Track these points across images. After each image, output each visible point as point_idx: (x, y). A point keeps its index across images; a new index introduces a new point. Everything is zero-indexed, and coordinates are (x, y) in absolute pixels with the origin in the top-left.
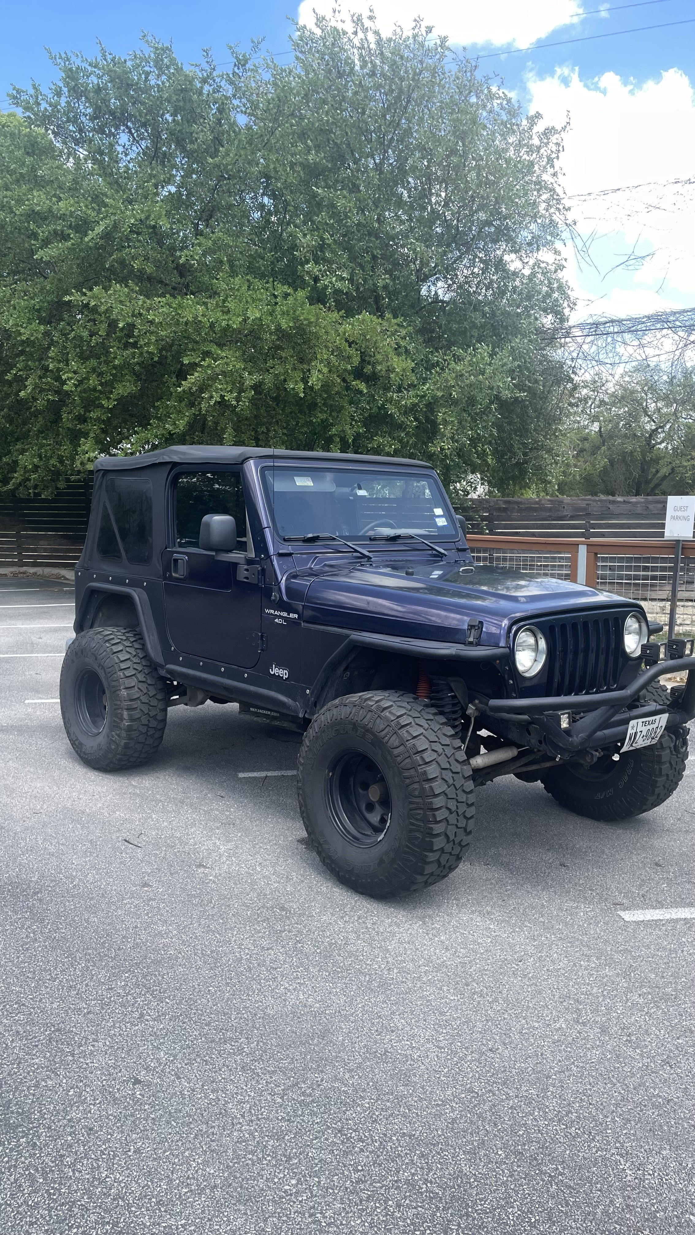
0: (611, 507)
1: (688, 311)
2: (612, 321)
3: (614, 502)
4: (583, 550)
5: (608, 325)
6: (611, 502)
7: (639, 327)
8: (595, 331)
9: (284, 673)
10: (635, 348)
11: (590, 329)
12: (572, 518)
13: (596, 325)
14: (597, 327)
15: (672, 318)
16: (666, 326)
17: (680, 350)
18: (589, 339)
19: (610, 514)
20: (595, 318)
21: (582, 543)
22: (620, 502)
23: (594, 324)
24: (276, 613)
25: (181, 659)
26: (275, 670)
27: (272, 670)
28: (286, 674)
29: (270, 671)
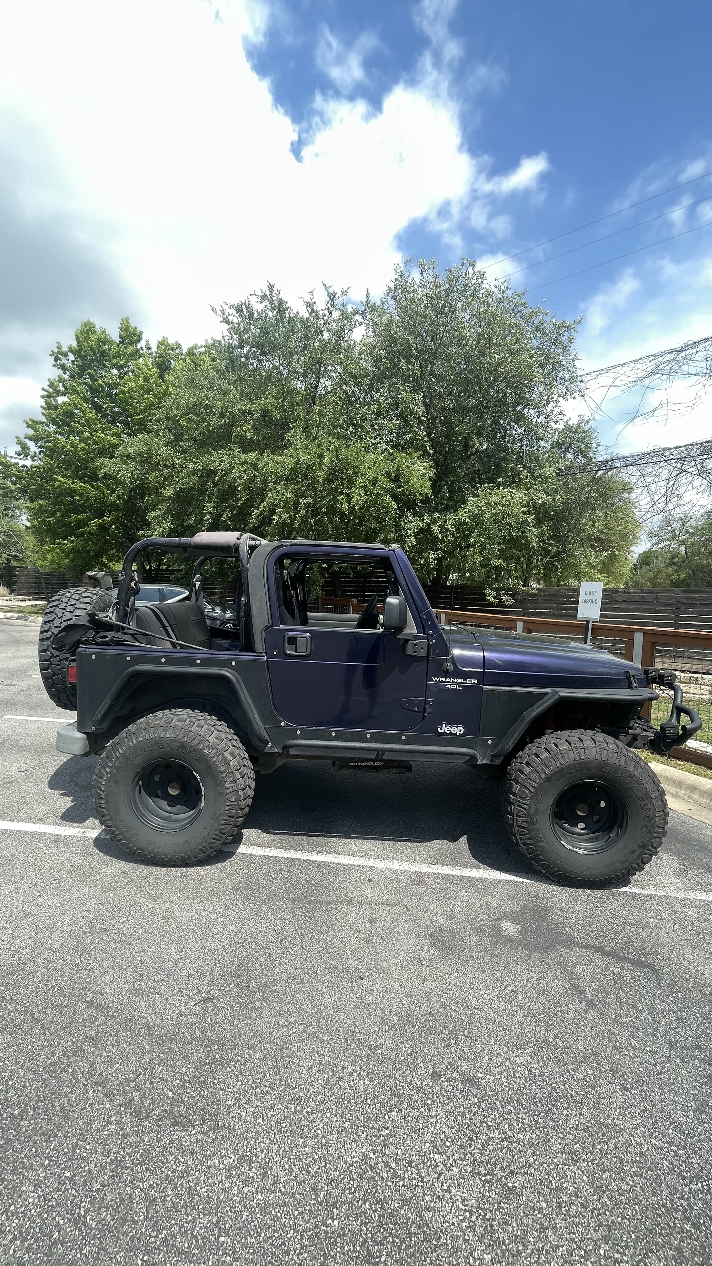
5: (617, 461)
9: (459, 730)
15: (667, 453)
16: (662, 460)
24: (448, 680)
25: (298, 732)
26: (445, 729)
27: (441, 729)
28: (460, 731)
29: (439, 730)
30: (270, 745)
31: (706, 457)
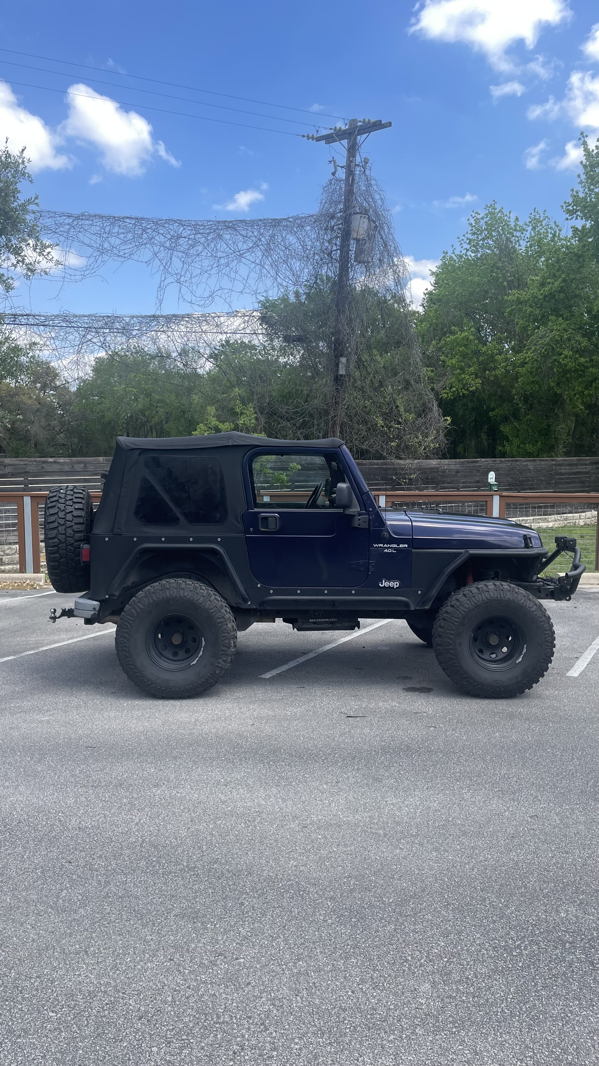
1: (85, 316)
3: (46, 462)
4: (27, 501)
5: (25, 317)
6: (44, 462)
9: (395, 584)
12: (13, 475)
14: (14, 317)
15: (74, 319)
19: (44, 472)
21: (27, 495)
22: (51, 462)
23: (13, 315)
24: (385, 546)
25: (271, 591)
26: (385, 584)
27: (382, 584)
28: (397, 584)
29: (380, 585)
30: (249, 603)
31: (108, 331)
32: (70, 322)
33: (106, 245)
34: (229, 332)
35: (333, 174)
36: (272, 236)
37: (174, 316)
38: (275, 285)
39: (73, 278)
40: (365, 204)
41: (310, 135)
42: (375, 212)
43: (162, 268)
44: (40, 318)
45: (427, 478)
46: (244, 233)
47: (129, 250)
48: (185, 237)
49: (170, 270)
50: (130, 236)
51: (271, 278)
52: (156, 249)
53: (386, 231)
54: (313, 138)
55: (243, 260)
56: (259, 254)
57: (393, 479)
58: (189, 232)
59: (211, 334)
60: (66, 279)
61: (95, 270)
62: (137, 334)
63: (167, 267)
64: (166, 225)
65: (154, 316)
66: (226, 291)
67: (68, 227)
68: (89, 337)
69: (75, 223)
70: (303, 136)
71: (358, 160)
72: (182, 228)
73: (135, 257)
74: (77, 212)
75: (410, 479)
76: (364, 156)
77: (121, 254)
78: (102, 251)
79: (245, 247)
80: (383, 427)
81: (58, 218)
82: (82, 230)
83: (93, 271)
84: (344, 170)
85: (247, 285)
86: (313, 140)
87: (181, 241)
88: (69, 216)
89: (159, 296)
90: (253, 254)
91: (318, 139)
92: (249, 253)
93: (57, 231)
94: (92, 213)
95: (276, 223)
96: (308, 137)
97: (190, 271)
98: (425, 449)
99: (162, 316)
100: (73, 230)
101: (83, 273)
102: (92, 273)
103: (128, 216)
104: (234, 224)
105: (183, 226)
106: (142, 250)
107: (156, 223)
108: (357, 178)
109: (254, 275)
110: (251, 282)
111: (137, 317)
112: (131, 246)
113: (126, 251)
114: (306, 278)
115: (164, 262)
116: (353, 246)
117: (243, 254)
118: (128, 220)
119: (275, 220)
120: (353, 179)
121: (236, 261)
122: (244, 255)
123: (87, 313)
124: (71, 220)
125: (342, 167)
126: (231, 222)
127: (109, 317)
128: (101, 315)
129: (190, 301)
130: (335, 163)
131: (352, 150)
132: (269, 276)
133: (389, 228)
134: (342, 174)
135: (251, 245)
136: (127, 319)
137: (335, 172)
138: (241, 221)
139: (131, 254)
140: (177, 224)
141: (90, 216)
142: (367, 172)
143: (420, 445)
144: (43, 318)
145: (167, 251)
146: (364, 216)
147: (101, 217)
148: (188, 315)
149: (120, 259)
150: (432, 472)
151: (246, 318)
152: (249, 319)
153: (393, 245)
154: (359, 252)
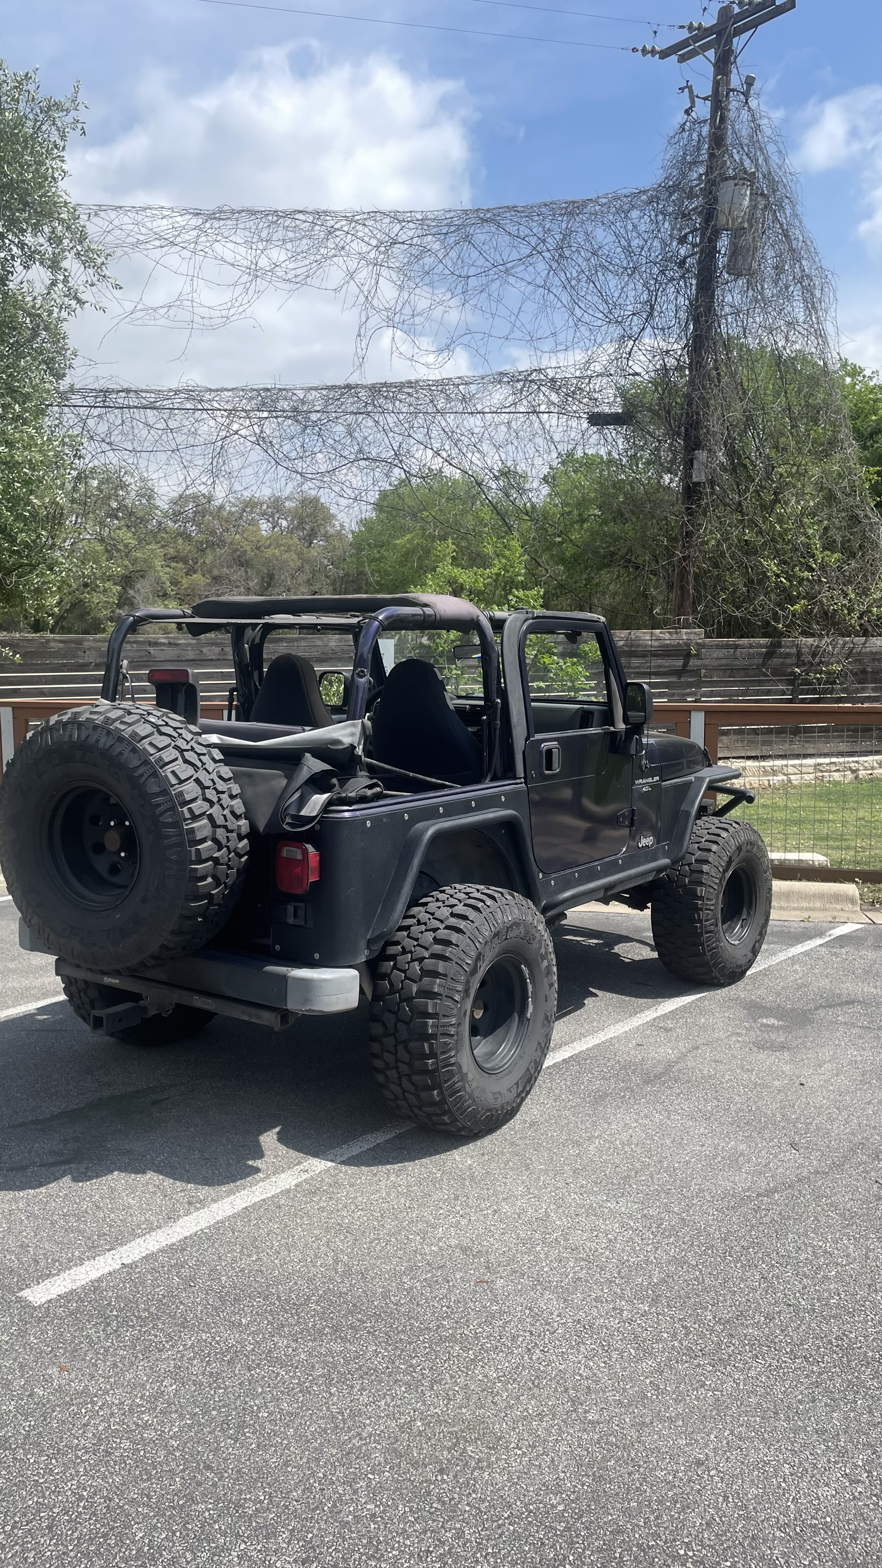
0: (152, 650)
1: (226, 391)
2: (128, 391)
5: (121, 394)
7: (165, 402)
8: (104, 401)
10: (160, 432)
11: (96, 397)
13: (106, 392)
14: (105, 396)
15: (207, 396)
16: (200, 407)
17: (220, 443)
18: (96, 412)
20: (101, 382)
23: (101, 391)
31: (265, 414)
32: (201, 401)
33: (263, 262)
34: (487, 410)
35: (687, 112)
36: (566, 235)
37: (385, 385)
38: (571, 323)
39: (205, 321)
40: (747, 163)
41: (649, 48)
42: (768, 176)
43: (362, 299)
44: (148, 395)
45: (864, 672)
46: (513, 229)
47: (305, 269)
48: (403, 243)
49: (375, 303)
50: (305, 244)
51: (564, 309)
52: (352, 265)
53: (788, 212)
54: (653, 52)
55: (511, 280)
56: (542, 266)
57: (795, 673)
58: (411, 234)
59: (452, 416)
60: (195, 326)
61: (245, 307)
62: (319, 419)
63: (370, 299)
64: (369, 223)
65: (349, 387)
66: (478, 337)
67: (194, 233)
68: (235, 427)
69: (208, 225)
70: (634, 50)
71: (735, 81)
72: (398, 227)
73: (315, 282)
74: (209, 206)
75: (829, 673)
76: (745, 72)
77: (289, 276)
78: (255, 272)
79: (515, 255)
80: (778, 576)
81: (179, 219)
82: (219, 238)
83: (241, 309)
84: (708, 103)
85: (518, 324)
86: (653, 56)
87: (397, 249)
88: (197, 214)
89: (359, 350)
90: (530, 268)
91: (664, 54)
92: (523, 267)
93: (179, 240)
94: (237, 206)
95: (574, 209)
96: (644, 51)
97: (412, 302)
98: (860, 618)
99: (364, 387)
100: (204, 239)
101: (224, 313)
102: (241, 313)
103: (301, 209)
104: (494, 215)
105: (400, 222)
106: (326, 269)
107: (351, 220)
108: (732, 115)
109: (530, 307)
110: (525, 318)
111: (316, 389)
112: (307, 262)
113: (299, 271)
114: (630, 308)
115: (366, 288)
116: (723, 243)
117: (512, 267)
118: (301, 216)
119: (574, 202)
120: (723, 119)
121: (498, 282)
122: (513, 271)
123: (230, 386)
124: (200, 221)
125: (705, 99)
126: (488, 211)
127: (267, 390)
128: (255, 387)
129: (410, 356)
130: (691, 92)
131: (723, 64)
132: (559, 305)
133: (793, 205)
134: (703, 110)
135: (528, 252)
136: (301, 393)
137: (691, 108)
138: (508, 207)
139: (308, 277)
140: (388, 220)
141: (233, 212)
142: (753, 103)
143: (851, 610)
144: (153, 395)
145: (370, 267)
146: (741, 182)
147: (252, 212)
148: (410, 382)
149: (287, 286)
150: (874, 660)
151: (519, 385)
152: (524, 386)
153: (801, 238)
154: (735, 252)
